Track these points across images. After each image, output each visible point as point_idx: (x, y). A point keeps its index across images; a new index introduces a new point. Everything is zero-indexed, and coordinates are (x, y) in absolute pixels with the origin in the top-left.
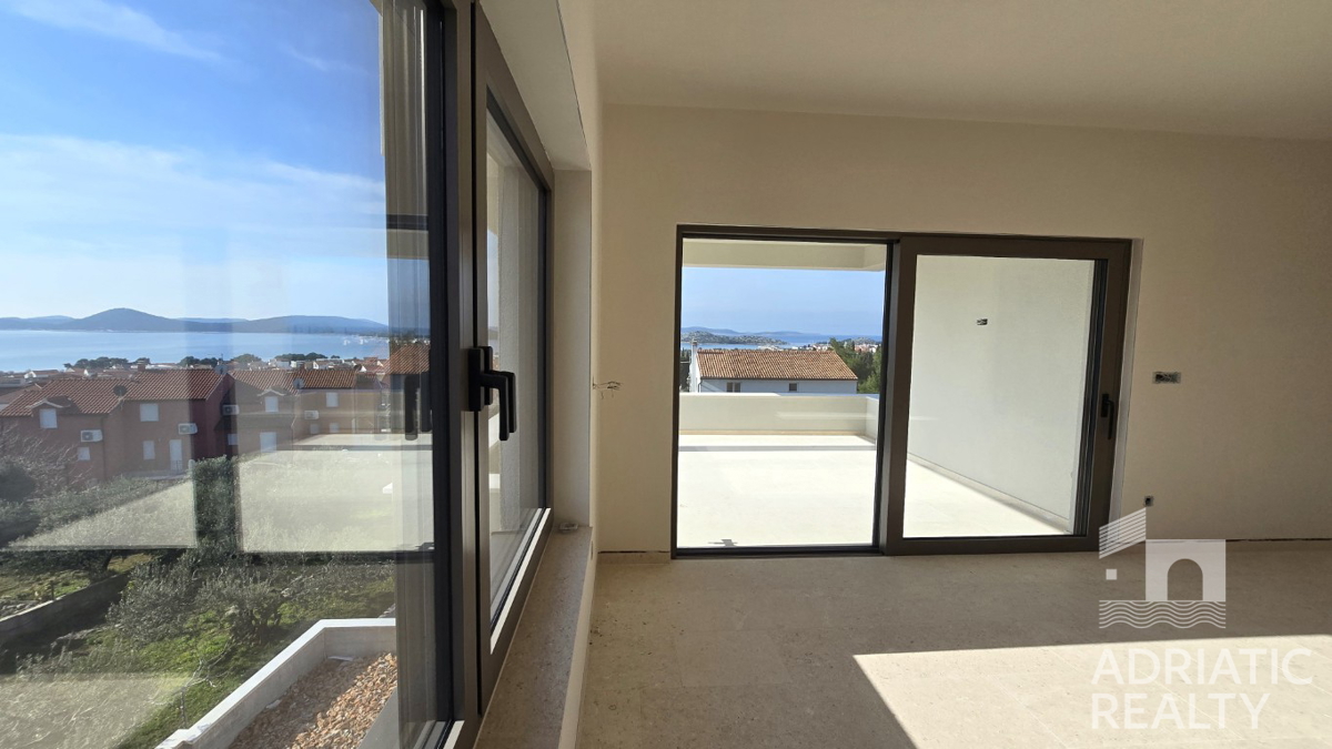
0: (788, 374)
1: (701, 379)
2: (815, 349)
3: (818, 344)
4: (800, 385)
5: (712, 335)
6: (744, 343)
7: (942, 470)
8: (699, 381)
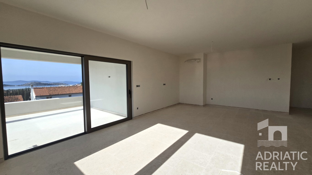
0: (68, 93)
1: (36, 97)
2: (77, 85)
3: (78, 84)
4: (72, 95)
5: (41, 83)
6: (54, 85)
7: (104, 110)
8: (35, 97)
